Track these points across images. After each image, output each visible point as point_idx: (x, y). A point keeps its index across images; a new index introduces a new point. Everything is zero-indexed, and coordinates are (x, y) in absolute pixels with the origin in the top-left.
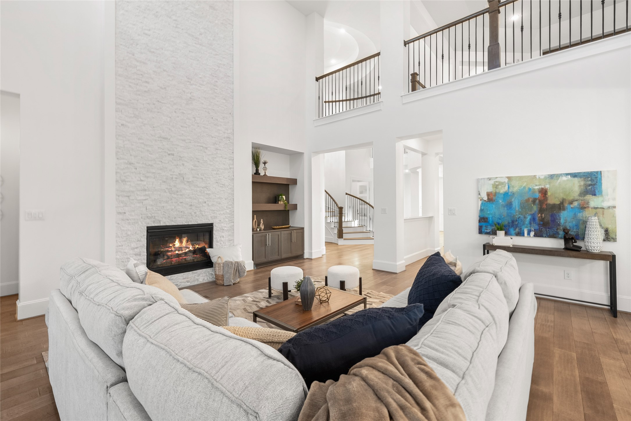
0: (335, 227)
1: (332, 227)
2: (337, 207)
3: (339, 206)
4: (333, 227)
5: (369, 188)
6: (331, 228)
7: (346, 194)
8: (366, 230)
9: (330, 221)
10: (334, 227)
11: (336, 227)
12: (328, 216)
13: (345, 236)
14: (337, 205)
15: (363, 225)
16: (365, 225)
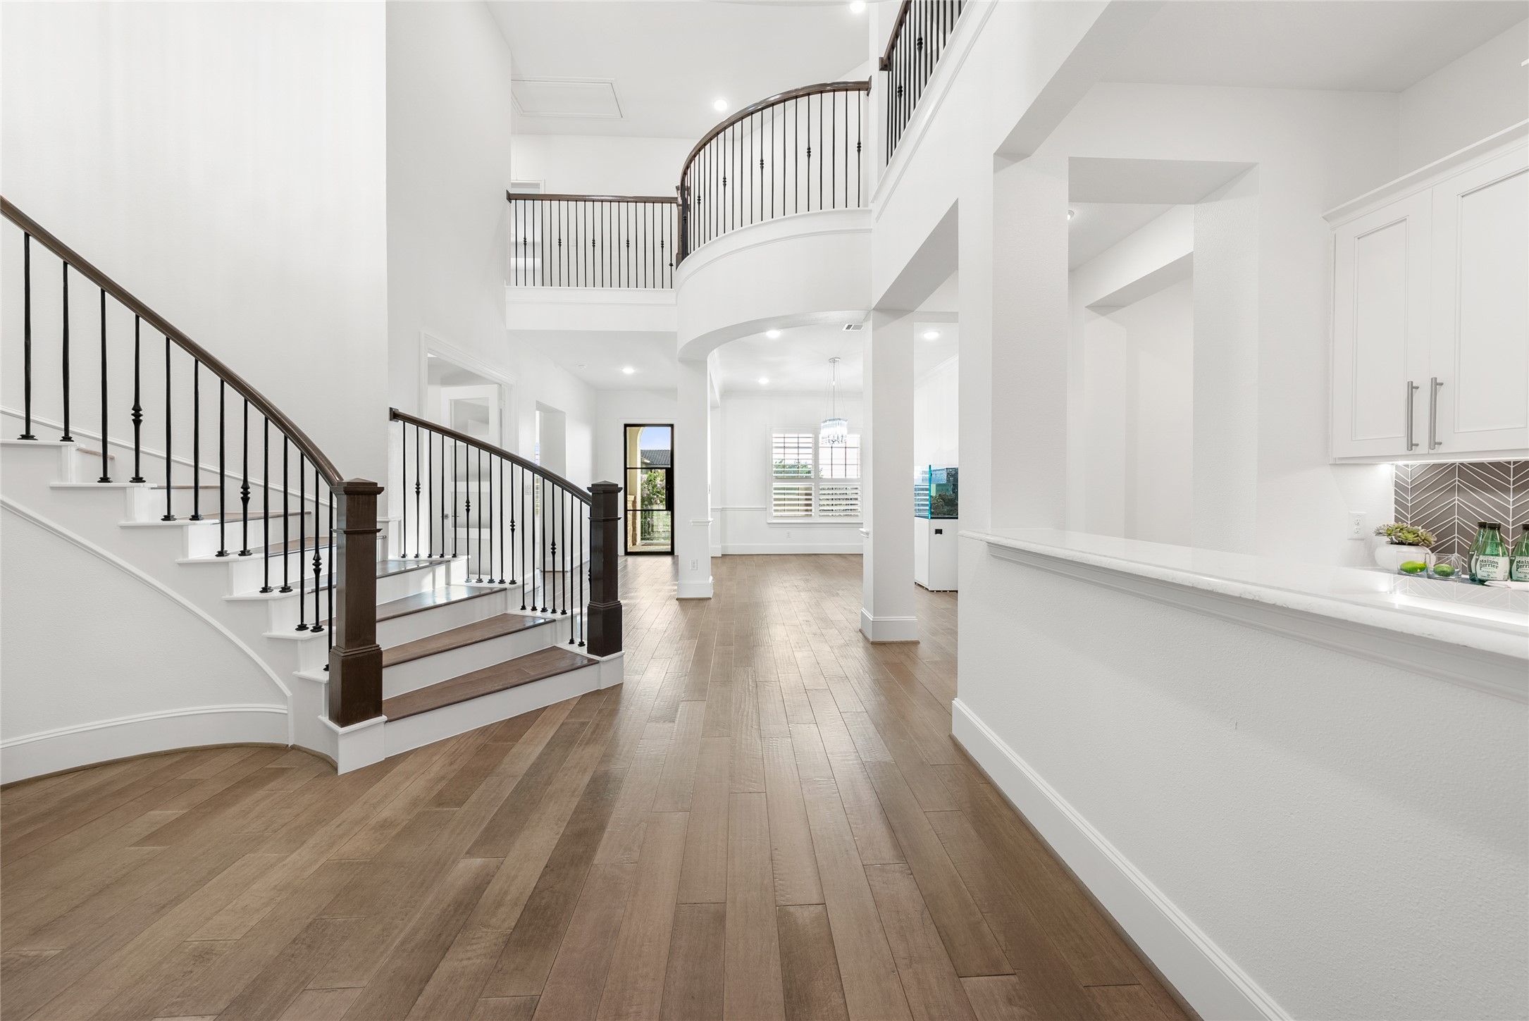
0: (307, 634)
1: (277, 632)
2: (325, 488)
3: (347, 478)
4: (289, 630)
5: (501, 410)
6: (271, 639)
7: (395, 415)
8: (524, 608)
9: (265, 590)
10: (302, 627)
11: (317, 628)
12: (244, 553)
13: (395, 683)
14: (323, 469)
15: (502, 582)
16: (513, 582)
